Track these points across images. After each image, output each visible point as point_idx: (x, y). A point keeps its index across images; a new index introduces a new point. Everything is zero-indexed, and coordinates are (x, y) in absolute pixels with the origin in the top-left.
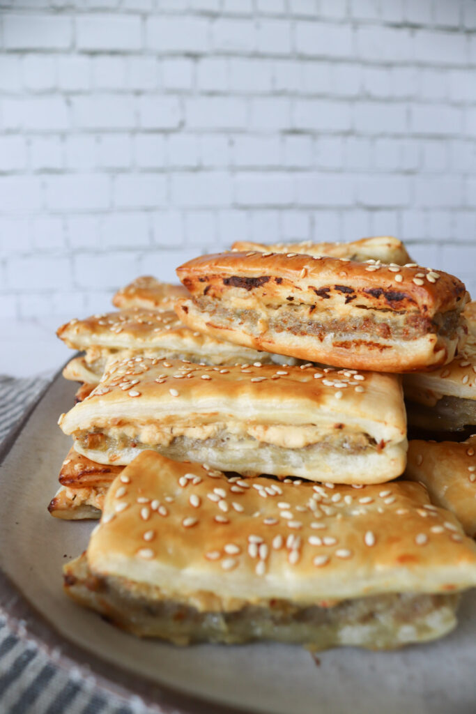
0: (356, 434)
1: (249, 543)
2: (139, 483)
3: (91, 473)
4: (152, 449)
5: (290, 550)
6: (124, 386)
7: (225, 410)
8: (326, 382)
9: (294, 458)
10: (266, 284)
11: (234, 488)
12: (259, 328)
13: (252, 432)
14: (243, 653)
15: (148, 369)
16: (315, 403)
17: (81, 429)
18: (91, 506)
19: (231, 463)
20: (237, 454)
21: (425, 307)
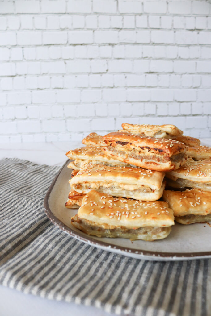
0: (148, 187)
1: (116, 212)
2: (90, 197)
3: (77, 195)
4: (94, 190)
5: (126, 215)
6: (87, 172)
7: (113, 180)
8: (141, 173)
9: (131, 193)
10: (127, 144)
11: (115, 200)
12: (125, 157)
13: (120, 186)
15: (94, 167)
16: (137, 179)
17: (75, 183)
18: (76, 205)
19: (115, 194)
20: (116, 192)
21: (168, 154)
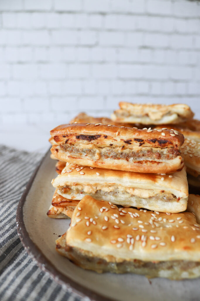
0: (169, 194)
1: (127, 238)
2: (85, 211)
3: (64, 202)
4: (89, 195)
5: (142, 241)
6: (78, 169)
7: (118, 183)
9: (144, 201)
11: (121, 214)
13: (128, 191)
14: (123, 277)
16: (153, 182)
17: (61, 185)
18: (64, 214)
19: (120, 202)
20: (122, 198)
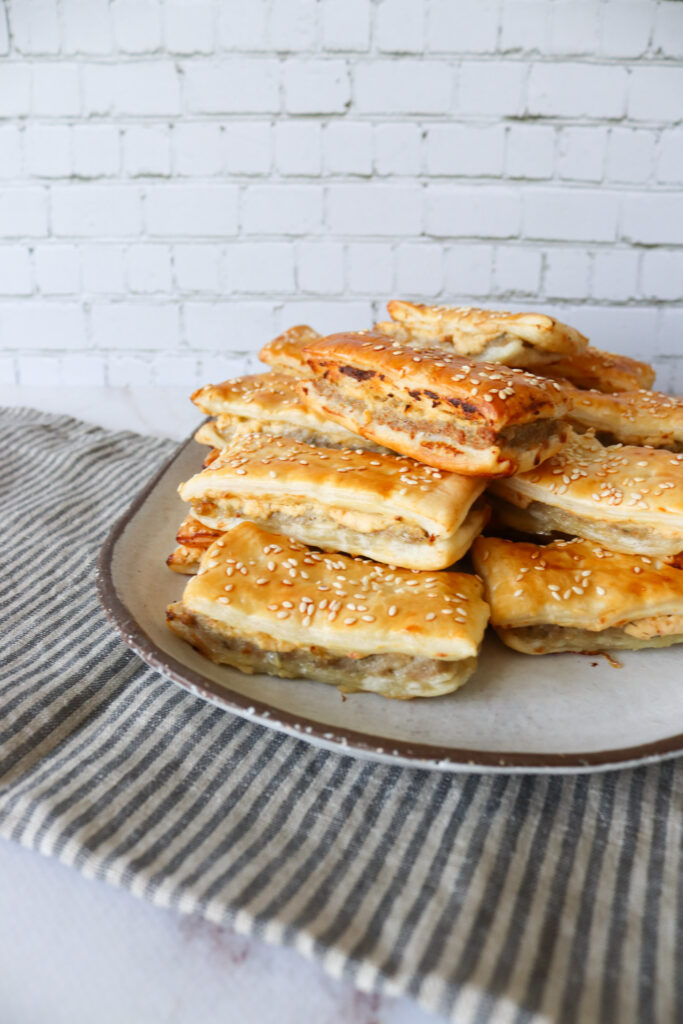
0: (415, 527)
1: (301, 601)
2: (231, 547)
3: (202, 535)
4: (253, 521)
5: (330, 611)
6: (235, 463)
7: (311, 495)
8: (403, 479)
9: (363, 540)
10: (372, 378)
11: (307, 560)
12: (363, 419)
13: (332, 514)
14: (292, 685)
15: (263, 447)
16: (382, 497)
17: (197, 497)
19: (315, 539)
20: (319, 533)
21: (492, 422)
